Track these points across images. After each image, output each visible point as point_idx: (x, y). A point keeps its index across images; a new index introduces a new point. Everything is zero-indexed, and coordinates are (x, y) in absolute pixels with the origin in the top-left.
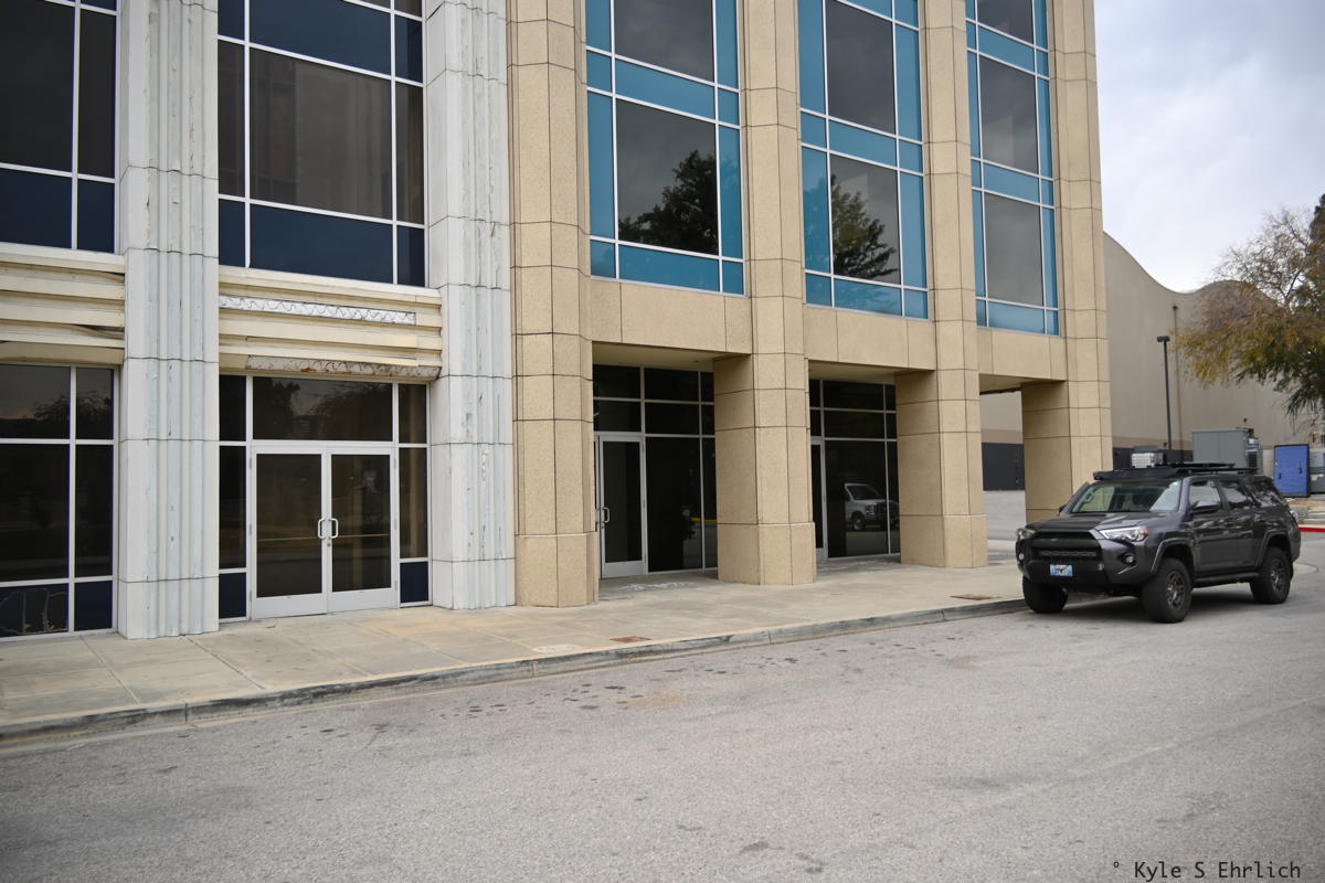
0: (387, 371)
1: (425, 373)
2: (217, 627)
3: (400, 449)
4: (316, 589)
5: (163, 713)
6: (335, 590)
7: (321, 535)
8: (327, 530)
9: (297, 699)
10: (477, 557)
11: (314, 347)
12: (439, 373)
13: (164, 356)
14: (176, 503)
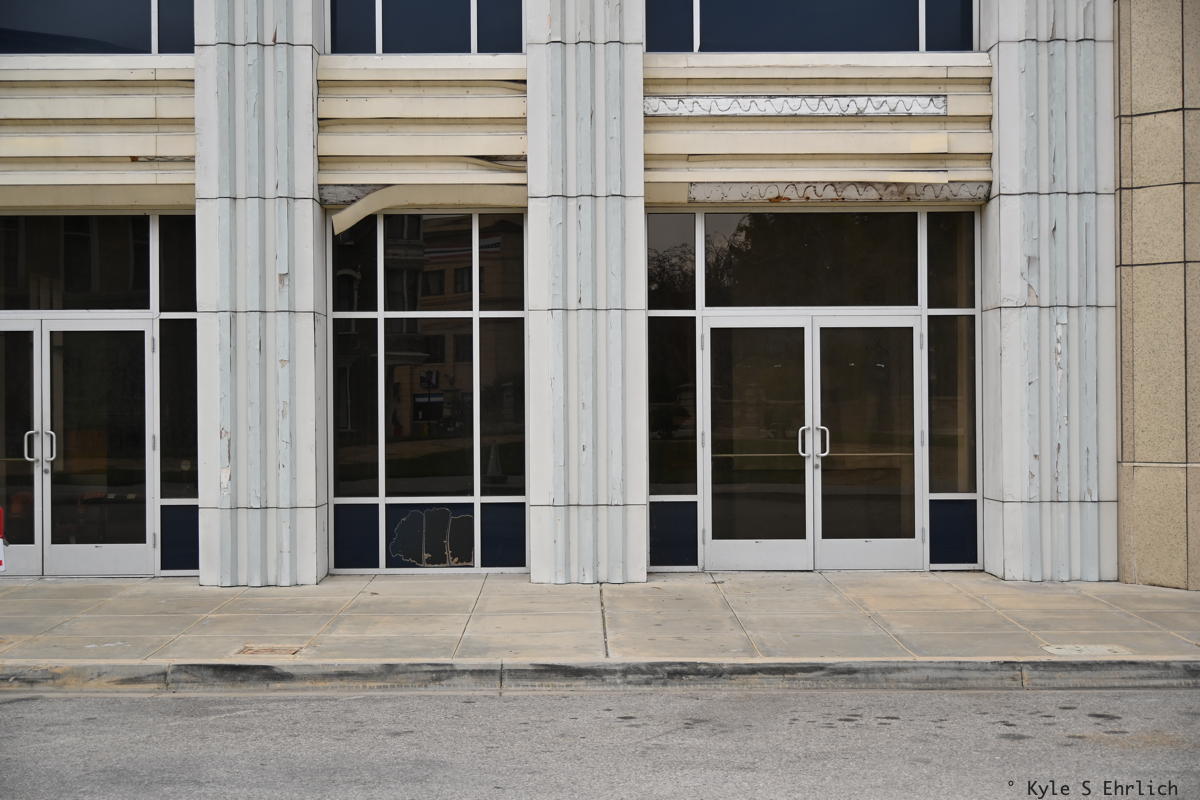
0: (901, 193)
1: (964, 193)
2: (643, 576)
3: (930, 318)
4: (800, 534)
5: (473, 672)
6: (825, 536)
7: (804, 451)
8: (813, 445)
9: (645, 677)
10: (1047, 497)
11: (786, 164)
12: (989, 192)
13: (572, 192)
14: (588, 401)
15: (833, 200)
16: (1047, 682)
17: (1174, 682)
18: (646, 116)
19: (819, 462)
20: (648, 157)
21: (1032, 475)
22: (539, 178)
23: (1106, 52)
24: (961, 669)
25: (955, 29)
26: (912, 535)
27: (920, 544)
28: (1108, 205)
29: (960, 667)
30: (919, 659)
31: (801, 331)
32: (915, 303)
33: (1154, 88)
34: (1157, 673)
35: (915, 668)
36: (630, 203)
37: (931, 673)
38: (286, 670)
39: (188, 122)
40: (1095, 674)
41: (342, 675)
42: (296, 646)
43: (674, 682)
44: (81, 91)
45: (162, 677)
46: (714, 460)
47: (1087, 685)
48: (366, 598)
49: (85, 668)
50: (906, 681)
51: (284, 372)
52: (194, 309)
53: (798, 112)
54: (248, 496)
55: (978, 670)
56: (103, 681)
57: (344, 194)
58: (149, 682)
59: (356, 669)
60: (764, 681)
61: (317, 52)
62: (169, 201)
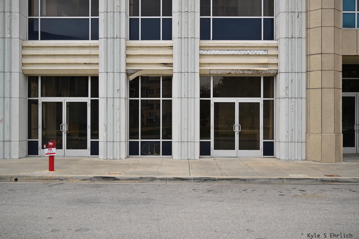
0: (257, 72)
1: (272, 72)
2: (198, 158)
3: (264, 100)
4: (233, 148)
5: (160, 179)
6: (240, 149)
7: (235, 130)
8: (237, 129)
9: (199, 180)
10: (290, 141)
11: (231, 65)
12: (277, 72)
13: (183, 71)
14: (186, 118)
15: (242, 74)
16: (289, 183)
17: (318, 183)
18: (200, 54)
19: (238, 133)
20: (200, 64)
21: (286, 136)
22: (176, 68)
23: (304, 41)
24: (270, 180)
25: (270, 36)
26: (259, 149)
27: (261, 152)
28: (304, 75)
29: (270, 179)
30: (261, 177)
31: (234, 103)
32: (260, 97)
33: (315, 49)
34: (314, 181)
35: (260, 179)
36: (196, 74)
37: (263, 181)
38: (118, 178)
39: (97, 55)
40: (300, 181)
41: (131, 179)
42: (120, 173)
43: (205, 182)
44: (74, 48)
45: (91, 179)
46: (214, 132)
47: (298, 183)
48: (136, 162)
49: (74, 177)
50: (258, 182)
51: (118, 111)
52: (98, 97)
53: (234, 54)
54: (110, 139)
55: (274, 180)
56: (78, 180)
57: (132, 72)
58: (88, 180)
59: (134, 178)
60: (225, 182)
61: (126, 40)
62: (93, 73)
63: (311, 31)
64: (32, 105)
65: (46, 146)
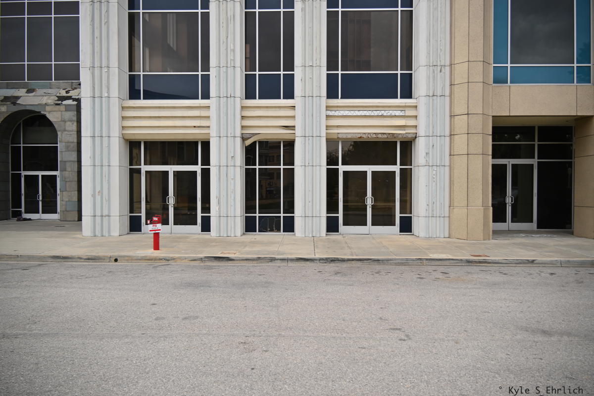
0: (393, 136)
1: (410, 136)
2: (325, 235)
3: (400, 169)
4: (365, 224)
5: (280, 259)
6: (372, 225)
7: (367, 203)
8: (369, 201)
9: (325, 261)
10: (430, 215)
11: (363, 128)
12: (416, 136)
13: (307, 135)
14: (311, 189)
15: (375, 138)
16: (430, 264)
17: (464, 264)
18: (326, 116)
19: (371, 206)
20: (327, 126)
21: (426, 210)
22: (298, 132)
23: (448, 99)
25: (407, 93)
26: (395, 225)
27: (397, 228)
28: (448, 139)
29: (407, 260)
30: (396, 257)
31: (366, 172)
32: (396, 165)
33: (461, 108)
34: (459, 262)
35: (395, 260)
36: (322, 138)
37: (400, 261)
38: (233, 258)
39: (208, 117)
40: (442, 262)
41: (247, 260)
42: (235, 252)
43: (332, 262)
44: (181, 109)
45: (201, 259)
46: (343, 205)
47: (440, 265)
48: (253, 240)
49: (182, 257)
50: (393, 263)
51: (232, 182)
52: (209, 165)
53: (366, 115)
54: (223, 213)
55: (412, 260)
56: (186, 260)
57: (248, 136)
58: (198, 261)
59: (250, 258)
60: (356, 263)
61: (241, 99)
62: (203, 138)
63: (456, 88)
64: (134, 174)
65: (150, 222)
